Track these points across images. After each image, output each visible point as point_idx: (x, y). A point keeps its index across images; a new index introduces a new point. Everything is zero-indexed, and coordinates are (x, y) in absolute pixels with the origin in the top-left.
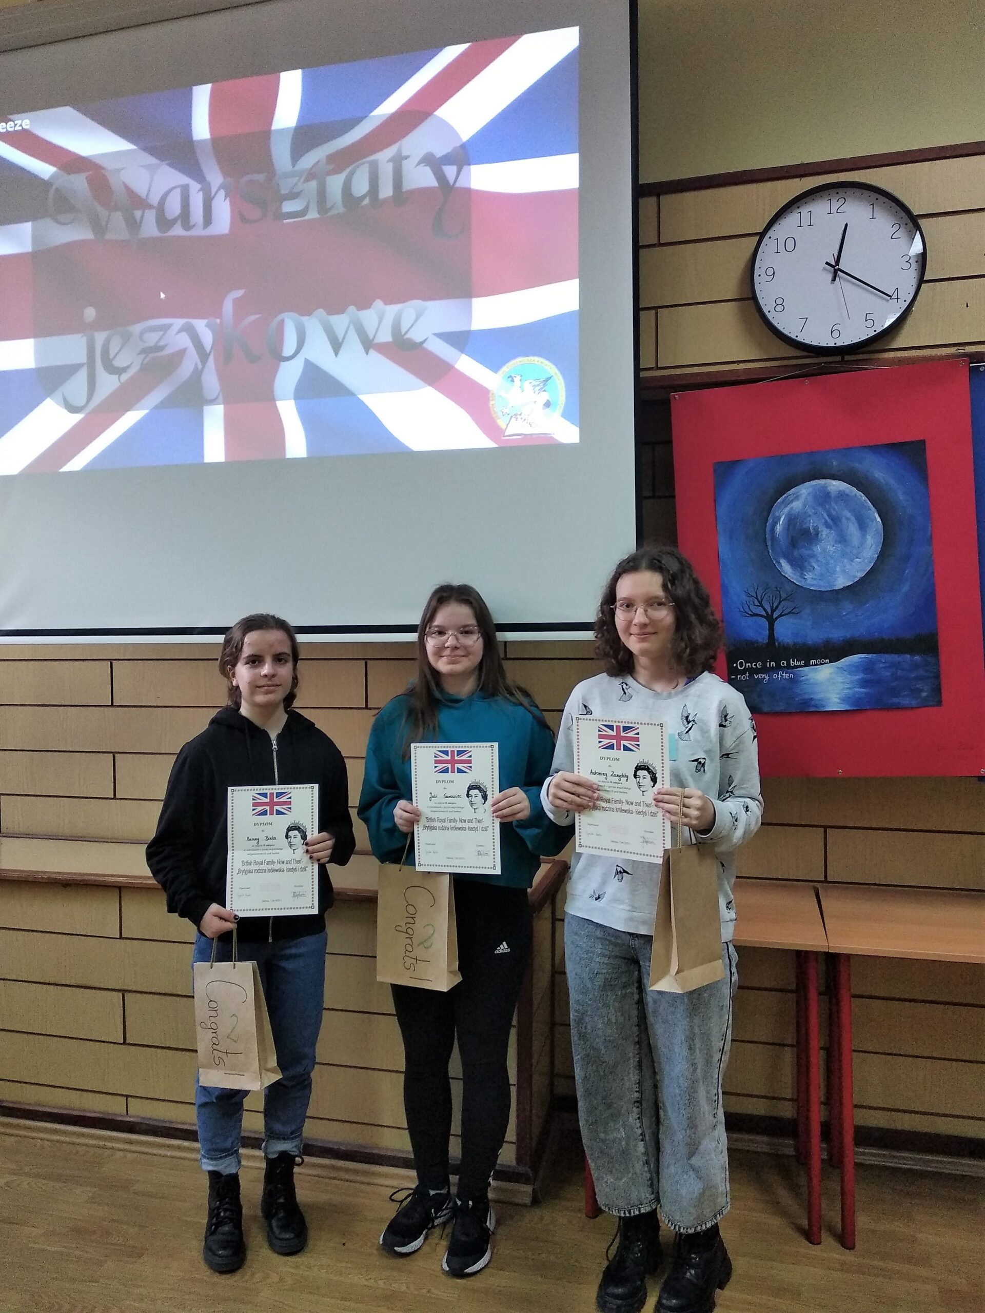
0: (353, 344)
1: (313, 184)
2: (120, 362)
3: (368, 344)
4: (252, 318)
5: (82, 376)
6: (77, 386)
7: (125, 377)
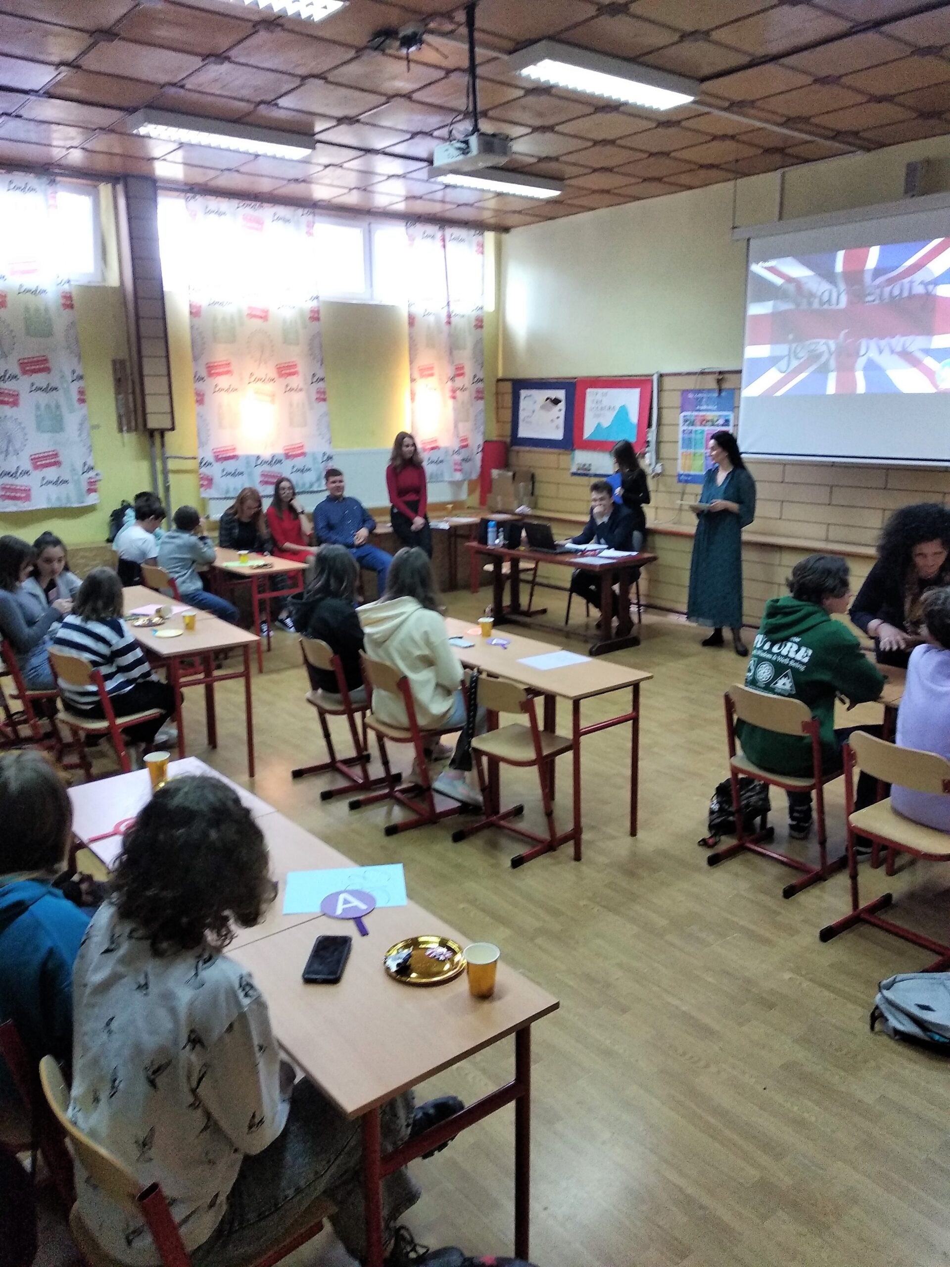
0: (887, 352)
1: (878, 291)
2: (800, 355)
3: (892, 352)
4: (850, 340)
5: (786, 359)
6: (783, 364)
7: (802, 360)
